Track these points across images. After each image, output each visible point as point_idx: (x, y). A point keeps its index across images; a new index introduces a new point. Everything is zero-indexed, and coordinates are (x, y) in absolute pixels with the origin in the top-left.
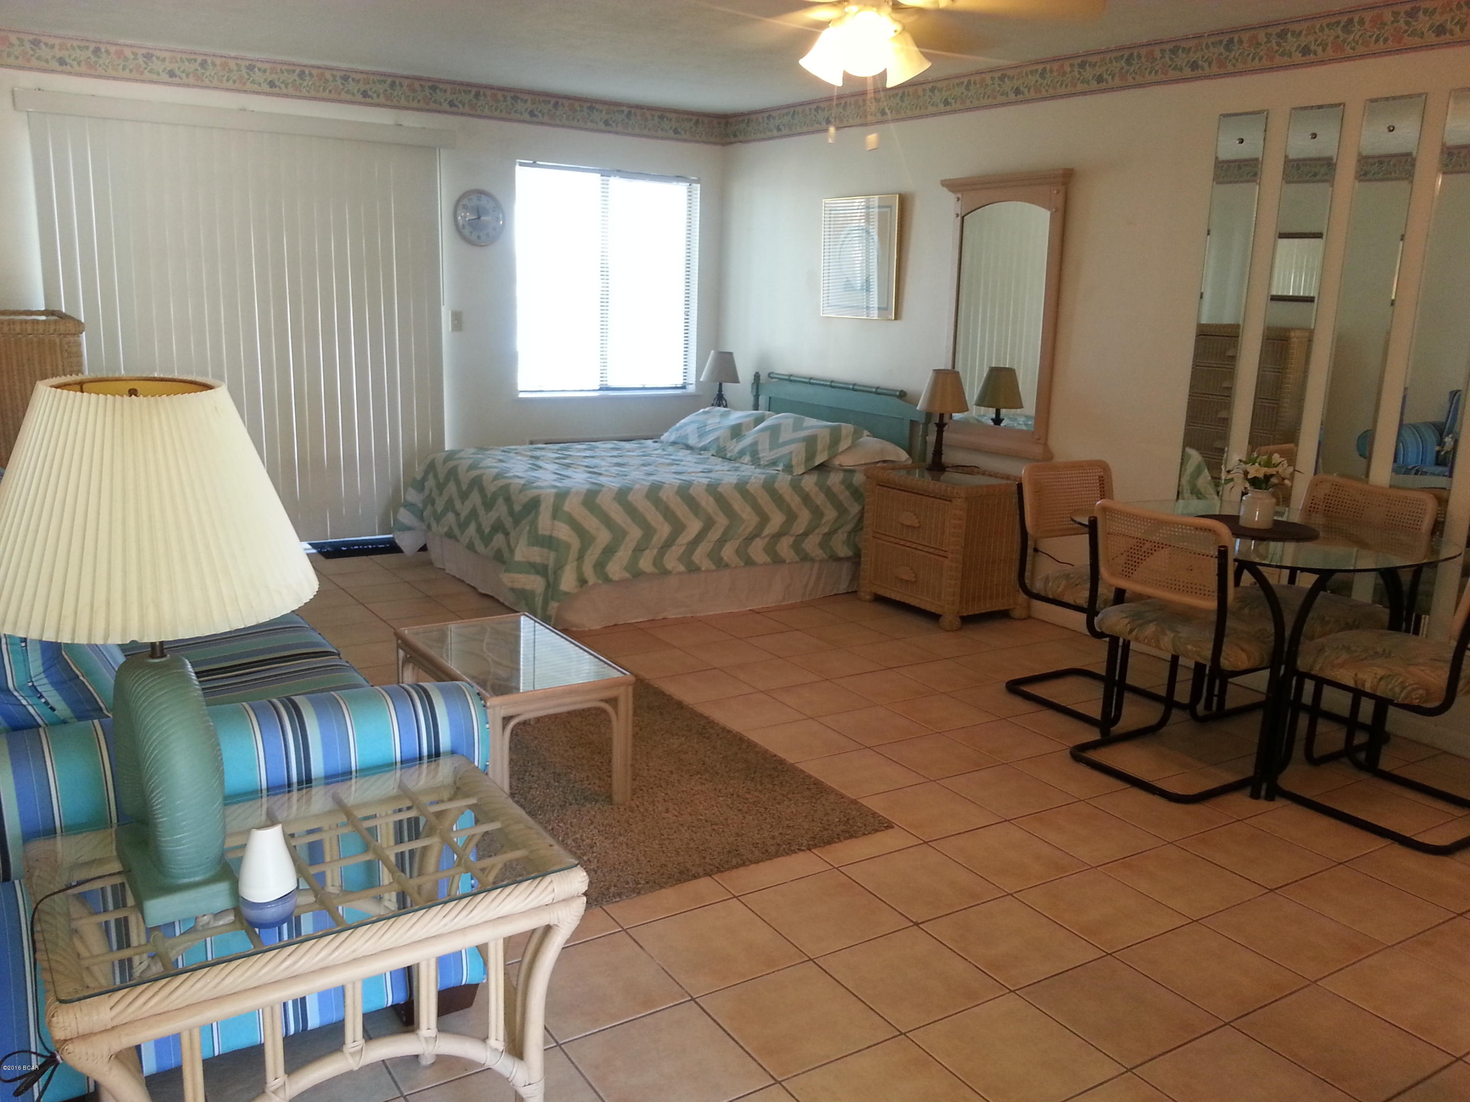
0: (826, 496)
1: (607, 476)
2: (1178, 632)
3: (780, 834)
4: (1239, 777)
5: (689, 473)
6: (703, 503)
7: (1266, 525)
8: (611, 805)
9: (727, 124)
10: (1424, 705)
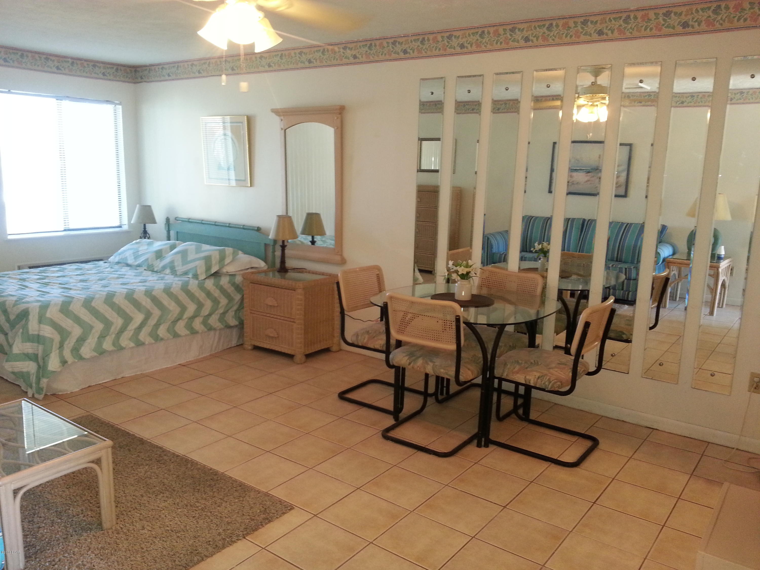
0: (220, 291)
1: (75, 290)
2: (434, 362)
3: (224, 530)
4: (469, 436)
5: (132, 283)
6: (144, 303)
7: (468, 298)
8: (102, 530)
9: (136, 71)
10: (560, 390)
